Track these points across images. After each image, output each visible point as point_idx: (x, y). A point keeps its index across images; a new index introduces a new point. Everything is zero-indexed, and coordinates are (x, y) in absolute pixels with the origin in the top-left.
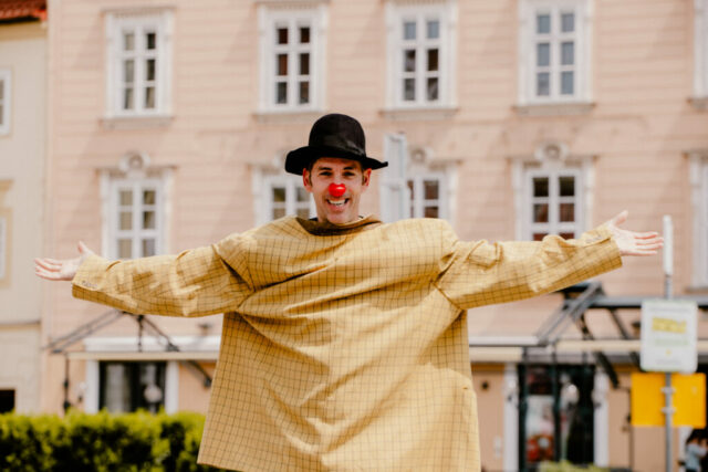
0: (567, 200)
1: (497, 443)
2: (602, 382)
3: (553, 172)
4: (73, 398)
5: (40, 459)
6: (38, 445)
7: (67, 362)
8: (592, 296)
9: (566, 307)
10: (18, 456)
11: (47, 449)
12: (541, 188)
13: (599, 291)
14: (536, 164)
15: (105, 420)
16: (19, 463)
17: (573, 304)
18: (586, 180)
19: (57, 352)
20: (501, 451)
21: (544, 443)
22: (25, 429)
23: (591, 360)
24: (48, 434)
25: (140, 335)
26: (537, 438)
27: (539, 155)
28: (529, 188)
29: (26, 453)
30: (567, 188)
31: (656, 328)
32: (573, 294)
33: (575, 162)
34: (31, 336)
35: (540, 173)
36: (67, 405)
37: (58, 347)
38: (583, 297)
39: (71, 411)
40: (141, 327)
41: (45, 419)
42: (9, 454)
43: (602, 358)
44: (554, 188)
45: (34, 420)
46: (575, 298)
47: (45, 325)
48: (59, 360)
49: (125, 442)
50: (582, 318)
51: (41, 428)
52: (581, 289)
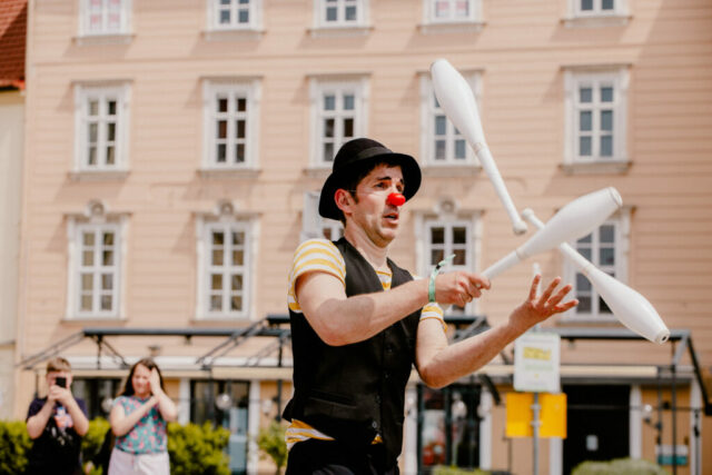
0: (459, 246)
2: (486, 400)
3: (448, 223)
5: (13, 458)
6: (12, 447)
7: (37, 377)
8: (478, 328)
9: (456, 336)
11: (20, 450)
12: (438, 236)
14: (433, 216)
17: (463, 333)
18: (476, 230)
19: (29, 369)
21: (439, 450)
23: (477, 381)
24: (20, 437)
25: (99, 355)
26: (433, 445)
27: (436, 209)
28: (428, 236)
30: (460, 236)
31: (526, 356)
32: (463, 326)
33: (467, 215)
34: (6, 354)
35: (437, 224)
37: (29, 364)
38: (470, 328)
40: (100, 348)
43: (487, 379)
44: (449, 236)
45: (9, 427)
46: (464, 329)
47: (18, 346)
48: (30, 376)
49: (85, 445)
51: (15, 432)
52: (469, 322)
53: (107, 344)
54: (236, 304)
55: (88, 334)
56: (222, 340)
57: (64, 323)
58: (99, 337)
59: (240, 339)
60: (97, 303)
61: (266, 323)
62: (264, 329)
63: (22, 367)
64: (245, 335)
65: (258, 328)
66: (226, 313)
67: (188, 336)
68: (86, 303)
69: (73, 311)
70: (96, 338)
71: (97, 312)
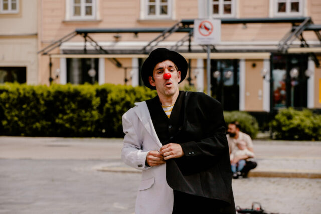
1: (260, 92)
2: (311, 64)
4: (54, 76)
5: (38, 107)
6: (38, 100)
7: (50, 59)
8: (306, 25)
9: (293, 30)
10: (28, 104)
11: (42, 102)
13: (310, 21)
15: (69, 88)
16: (28, 108)
17: (298, 28)
19: (45, 54)
20: (262, 96)
21: (283, 92)
22: (31, 92)
24: (42, 94)
25: (85, 46)
26: (280, 89)
29: (32, 104)
32: (297, 24)
34: (33, 41)
36: (51, 80)
37: (46, 51)
38: (302, 24)
39: (53, 83)
40: (86, 40)
41: (40, 87)
42: (24, 104)
45: (35, 89)
48: (46, 58)
49: (79, 99)
50: (302, 34)
51: (39, 92)
52: (301, 20)
53: (90, 37)
54: (164, 11)
55: (79, 32)
56: (156, 35)
57: (64, 22)
58: (85, 34)
59: (167, 34)
60: (83, 10)
61: (181, 25)
62: (180, 28)
63: (42, 53)
64: (170, 31)
65: (177, 27)
66: (158, 15)
67: (136, 32)
68: (77, 11)
69: (69, 15)
70: (83, 34)
71: (83, 16)
